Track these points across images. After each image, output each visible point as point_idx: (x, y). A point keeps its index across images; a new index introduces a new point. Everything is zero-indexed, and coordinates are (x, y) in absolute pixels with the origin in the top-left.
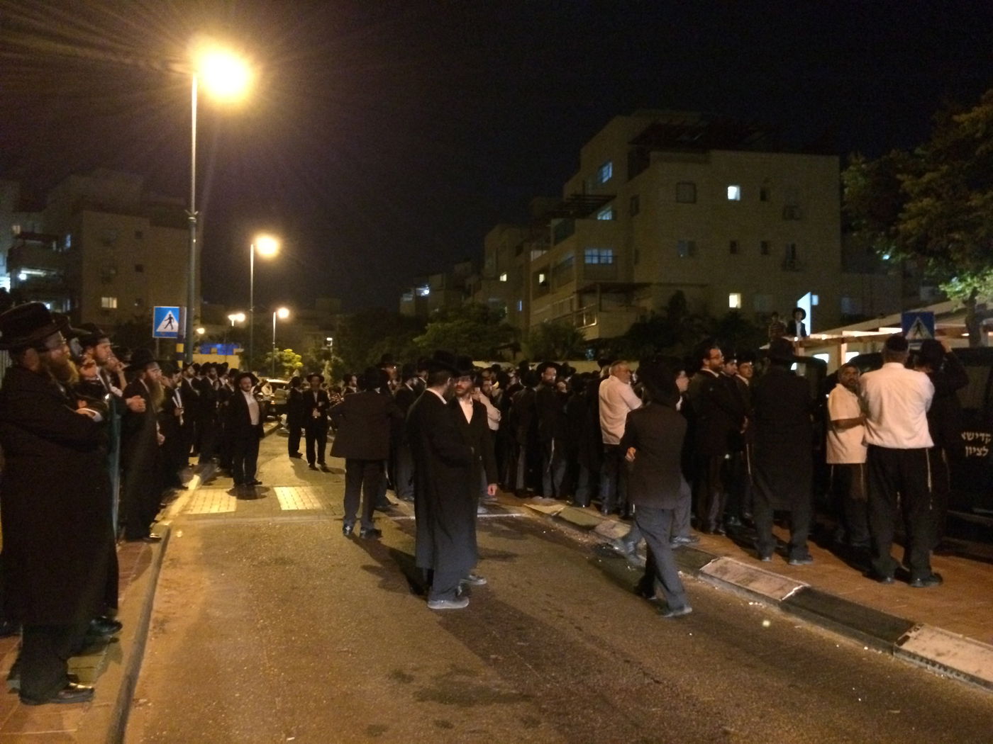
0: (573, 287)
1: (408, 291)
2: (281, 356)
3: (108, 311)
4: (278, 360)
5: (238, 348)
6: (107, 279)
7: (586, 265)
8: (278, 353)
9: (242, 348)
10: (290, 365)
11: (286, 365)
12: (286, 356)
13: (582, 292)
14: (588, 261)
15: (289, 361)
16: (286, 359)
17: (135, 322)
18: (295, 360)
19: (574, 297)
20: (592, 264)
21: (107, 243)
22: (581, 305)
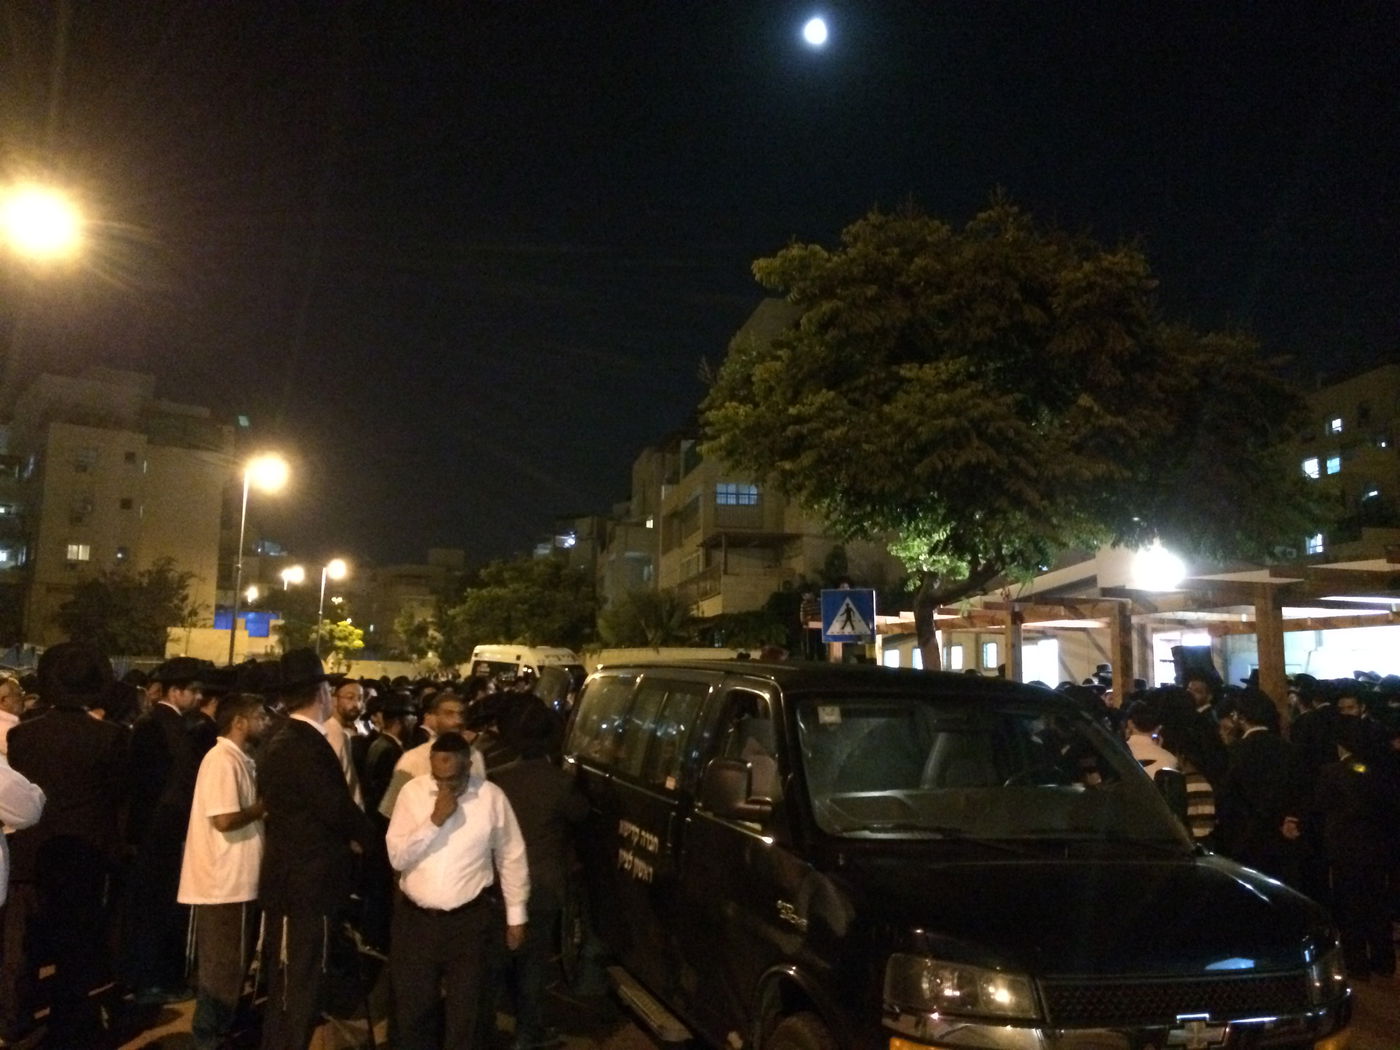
0: (698, 537)
1: (545, 540)
2: (331, 631)
3: (74, 565)
4: (327, 637)
5: (278, 618)
6: (76, 519)
7: (717, 508)
8: (328, 627)
9: (283, 618)
10: (345, 644)
11: (338, 643)
12: (341, 631)
13: (710, 545)
14: (721, 500)
15: (345, 638)
16: (341, 635)
17: (102, 580)
18: (354, 637)
19: (701, 552)
20: (727, 505)
21: (82, 468)
22: (708, 561)
